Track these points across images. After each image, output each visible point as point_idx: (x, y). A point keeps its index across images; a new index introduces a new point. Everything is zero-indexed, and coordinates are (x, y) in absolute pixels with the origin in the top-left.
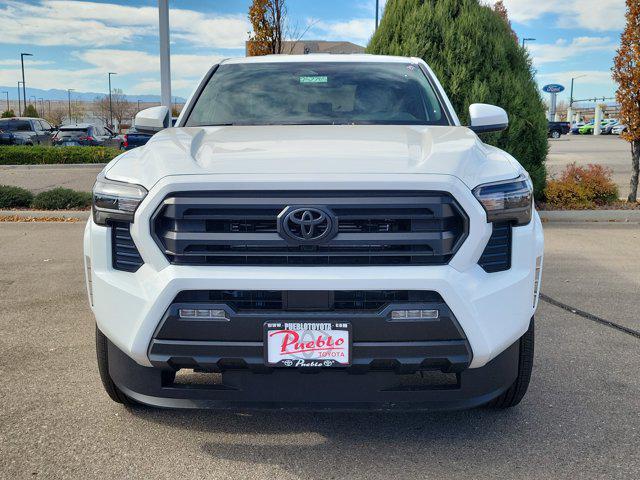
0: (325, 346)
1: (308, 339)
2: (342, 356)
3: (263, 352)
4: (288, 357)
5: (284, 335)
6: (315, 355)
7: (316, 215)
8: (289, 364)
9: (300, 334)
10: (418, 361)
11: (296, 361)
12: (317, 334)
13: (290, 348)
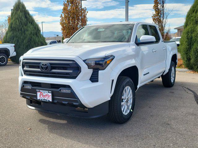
0: (47, 97)
1: (44, 94)
2: (50, 99)
3: (36, 96)
4: (41, 98)
5: (40, 93)
6: (46, 99)
7: (46, 65)
8: (41, 100)
9: (43, 93)
10: (66, 103)
11: (42, 100)
12: (46, 93)
13: (41, 96)
